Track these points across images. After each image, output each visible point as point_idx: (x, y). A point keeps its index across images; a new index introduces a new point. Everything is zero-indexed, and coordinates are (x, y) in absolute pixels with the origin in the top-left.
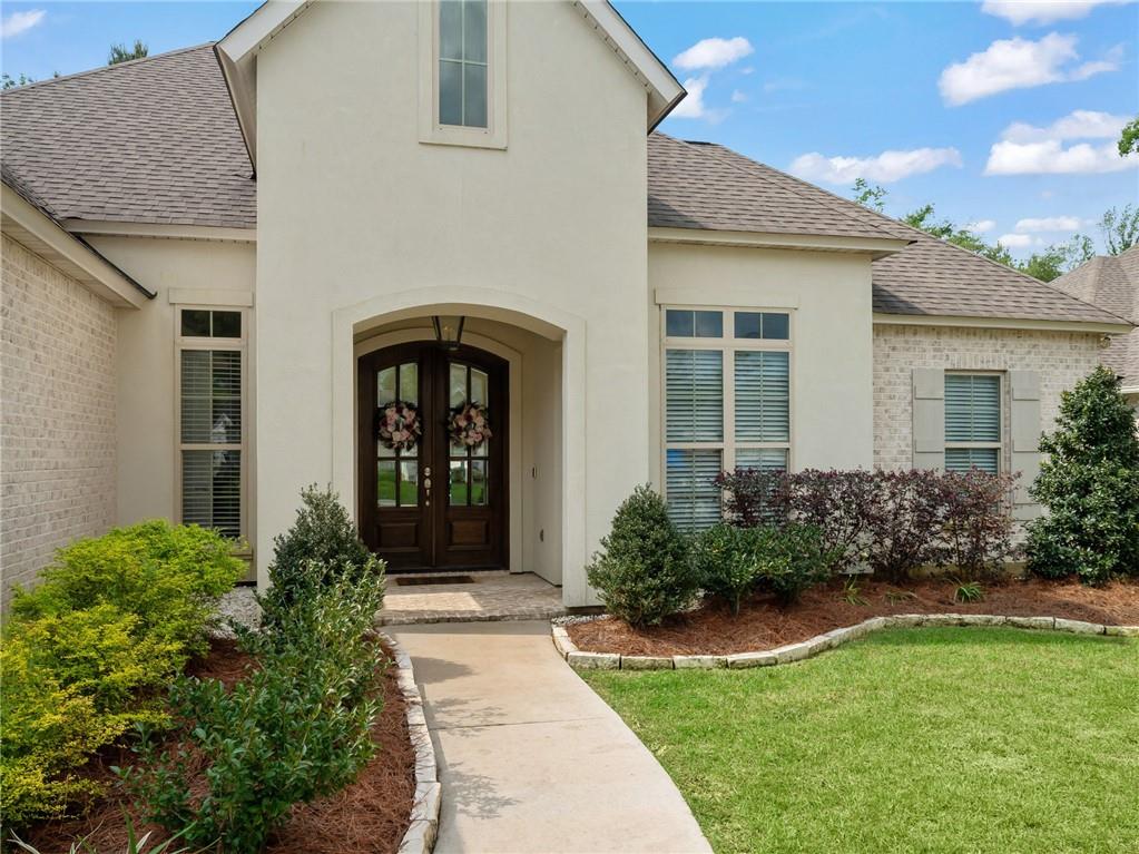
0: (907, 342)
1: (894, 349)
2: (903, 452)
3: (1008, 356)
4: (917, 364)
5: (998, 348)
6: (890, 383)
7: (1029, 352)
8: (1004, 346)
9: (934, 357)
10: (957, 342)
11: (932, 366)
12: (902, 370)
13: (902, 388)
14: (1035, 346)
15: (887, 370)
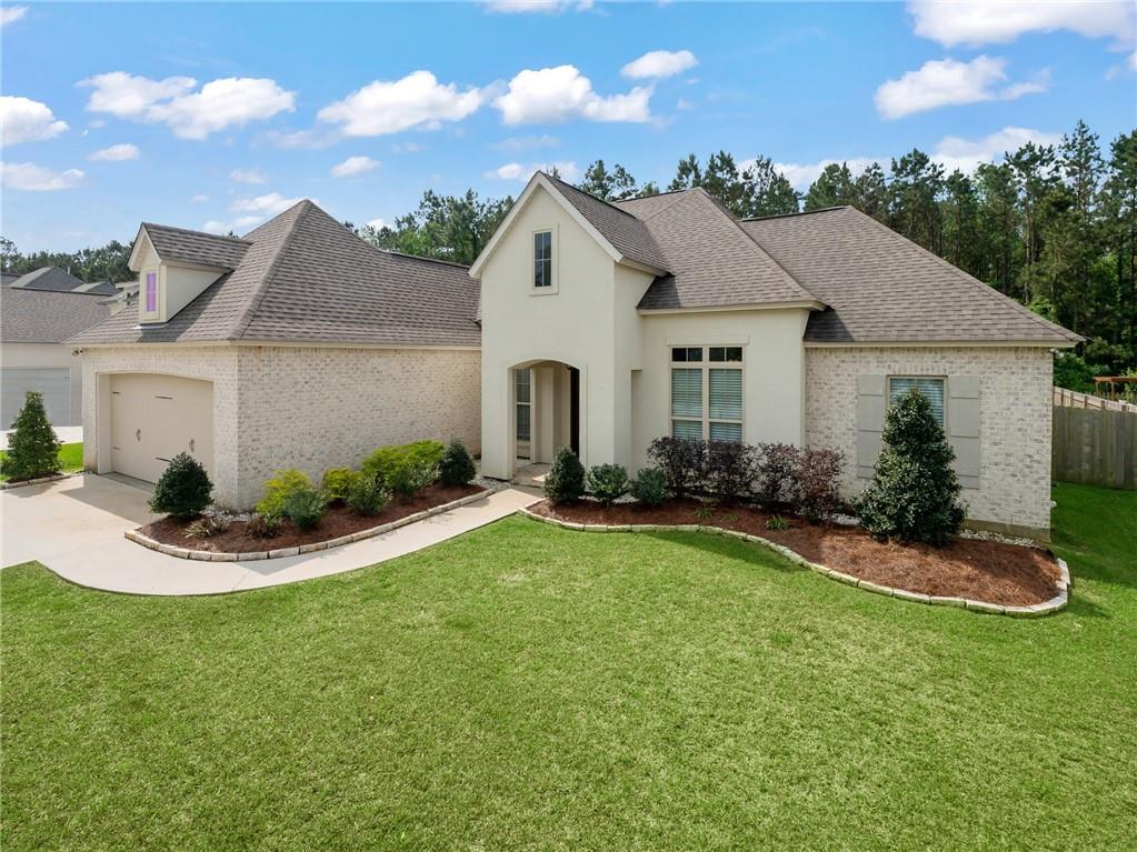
0: (854, 357)
1: (843, 362)
2: (850, 429)
3: (948, 365)
4: (863, 371)
5: (938, 359)
6: (839, 384)
7: (969, 363)
8: (943, 358)
9: (878, 367)
10: (897, 356)
11: (876, 373)
12: (849, 375)
13: (850, 388)
14: (976, 358)
15: (837, 375)
